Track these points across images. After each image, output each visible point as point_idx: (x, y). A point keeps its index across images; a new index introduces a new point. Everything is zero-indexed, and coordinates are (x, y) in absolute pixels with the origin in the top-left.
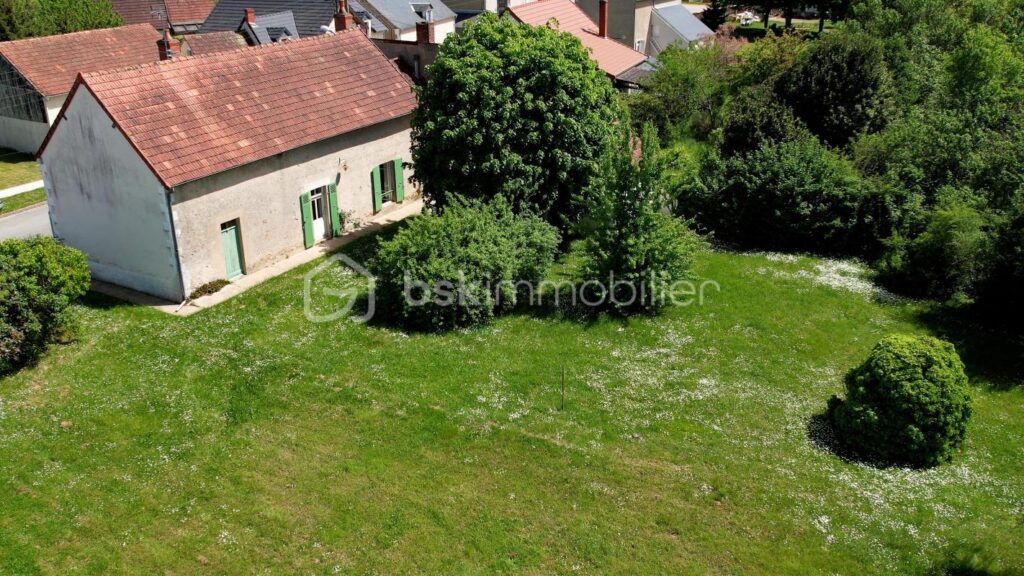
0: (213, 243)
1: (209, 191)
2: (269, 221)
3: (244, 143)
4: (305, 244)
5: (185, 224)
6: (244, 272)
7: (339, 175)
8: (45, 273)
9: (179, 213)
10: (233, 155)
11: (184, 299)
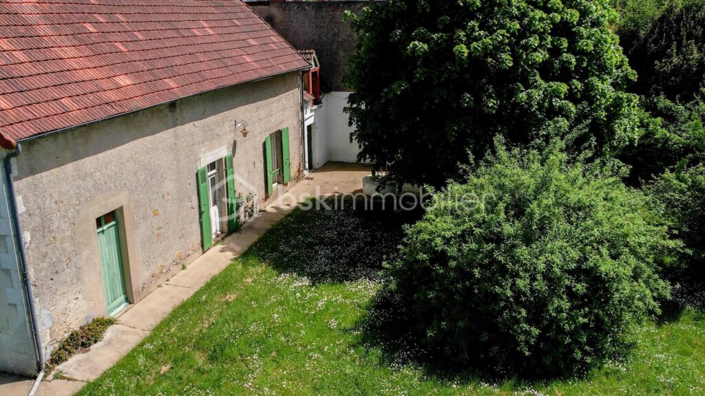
0: (85, 253)
1: (77, 157)
2: (160, 212)
3: (124, 81)
4: (202, 246)
5: (37, 219)
6: (129, 300)
7: (235, 145)
9: (26, 199)
10: (112, 96)
11: (39, 370)
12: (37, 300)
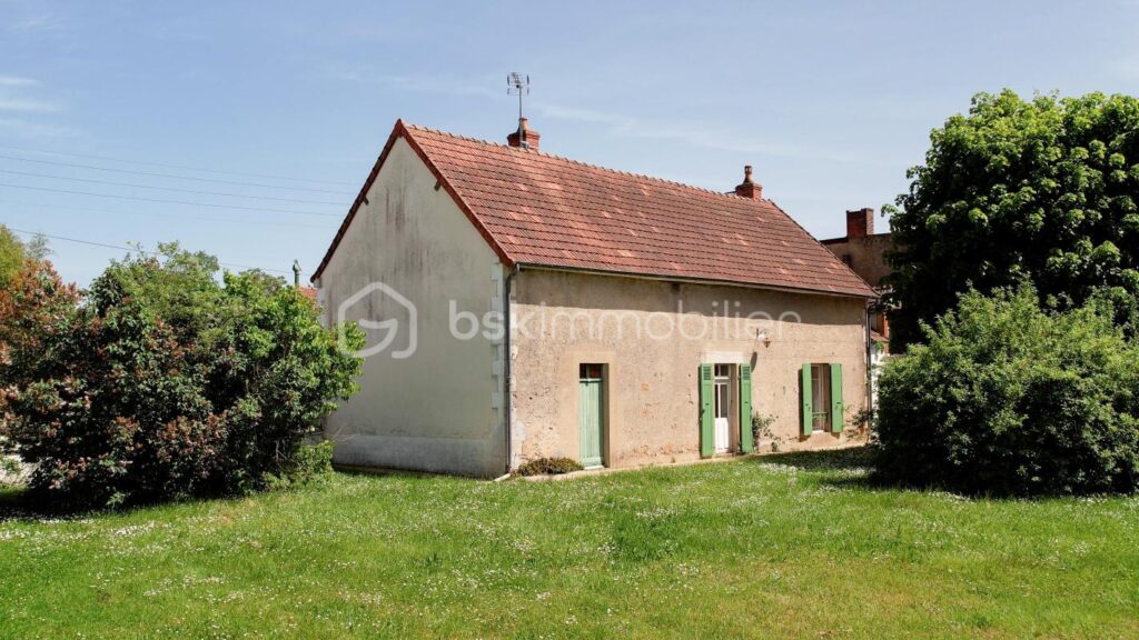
0: (565, 391)
1: (568, 303)
2: (651, 389)
3: (626, 253)
4: (701, 451)
5: (526, 341)
6: (605, 463)
7: (755, 356)
8: (289, 328)
10: (610, 260)
11: (508, 471)
12: (515, 409)
